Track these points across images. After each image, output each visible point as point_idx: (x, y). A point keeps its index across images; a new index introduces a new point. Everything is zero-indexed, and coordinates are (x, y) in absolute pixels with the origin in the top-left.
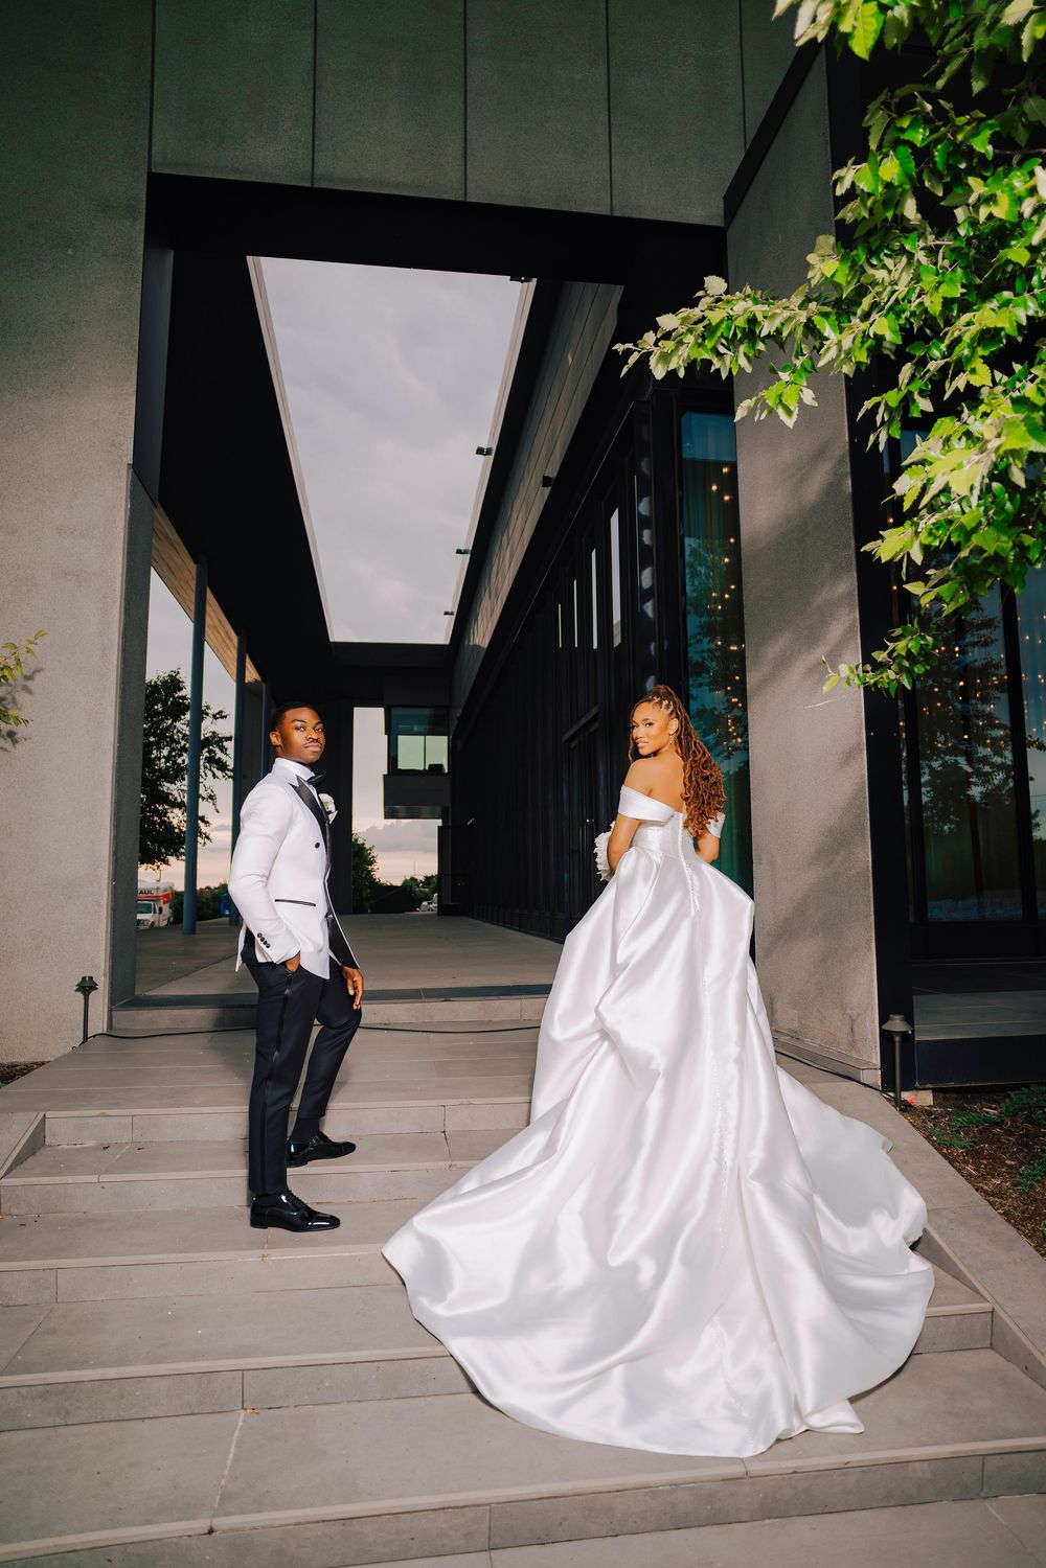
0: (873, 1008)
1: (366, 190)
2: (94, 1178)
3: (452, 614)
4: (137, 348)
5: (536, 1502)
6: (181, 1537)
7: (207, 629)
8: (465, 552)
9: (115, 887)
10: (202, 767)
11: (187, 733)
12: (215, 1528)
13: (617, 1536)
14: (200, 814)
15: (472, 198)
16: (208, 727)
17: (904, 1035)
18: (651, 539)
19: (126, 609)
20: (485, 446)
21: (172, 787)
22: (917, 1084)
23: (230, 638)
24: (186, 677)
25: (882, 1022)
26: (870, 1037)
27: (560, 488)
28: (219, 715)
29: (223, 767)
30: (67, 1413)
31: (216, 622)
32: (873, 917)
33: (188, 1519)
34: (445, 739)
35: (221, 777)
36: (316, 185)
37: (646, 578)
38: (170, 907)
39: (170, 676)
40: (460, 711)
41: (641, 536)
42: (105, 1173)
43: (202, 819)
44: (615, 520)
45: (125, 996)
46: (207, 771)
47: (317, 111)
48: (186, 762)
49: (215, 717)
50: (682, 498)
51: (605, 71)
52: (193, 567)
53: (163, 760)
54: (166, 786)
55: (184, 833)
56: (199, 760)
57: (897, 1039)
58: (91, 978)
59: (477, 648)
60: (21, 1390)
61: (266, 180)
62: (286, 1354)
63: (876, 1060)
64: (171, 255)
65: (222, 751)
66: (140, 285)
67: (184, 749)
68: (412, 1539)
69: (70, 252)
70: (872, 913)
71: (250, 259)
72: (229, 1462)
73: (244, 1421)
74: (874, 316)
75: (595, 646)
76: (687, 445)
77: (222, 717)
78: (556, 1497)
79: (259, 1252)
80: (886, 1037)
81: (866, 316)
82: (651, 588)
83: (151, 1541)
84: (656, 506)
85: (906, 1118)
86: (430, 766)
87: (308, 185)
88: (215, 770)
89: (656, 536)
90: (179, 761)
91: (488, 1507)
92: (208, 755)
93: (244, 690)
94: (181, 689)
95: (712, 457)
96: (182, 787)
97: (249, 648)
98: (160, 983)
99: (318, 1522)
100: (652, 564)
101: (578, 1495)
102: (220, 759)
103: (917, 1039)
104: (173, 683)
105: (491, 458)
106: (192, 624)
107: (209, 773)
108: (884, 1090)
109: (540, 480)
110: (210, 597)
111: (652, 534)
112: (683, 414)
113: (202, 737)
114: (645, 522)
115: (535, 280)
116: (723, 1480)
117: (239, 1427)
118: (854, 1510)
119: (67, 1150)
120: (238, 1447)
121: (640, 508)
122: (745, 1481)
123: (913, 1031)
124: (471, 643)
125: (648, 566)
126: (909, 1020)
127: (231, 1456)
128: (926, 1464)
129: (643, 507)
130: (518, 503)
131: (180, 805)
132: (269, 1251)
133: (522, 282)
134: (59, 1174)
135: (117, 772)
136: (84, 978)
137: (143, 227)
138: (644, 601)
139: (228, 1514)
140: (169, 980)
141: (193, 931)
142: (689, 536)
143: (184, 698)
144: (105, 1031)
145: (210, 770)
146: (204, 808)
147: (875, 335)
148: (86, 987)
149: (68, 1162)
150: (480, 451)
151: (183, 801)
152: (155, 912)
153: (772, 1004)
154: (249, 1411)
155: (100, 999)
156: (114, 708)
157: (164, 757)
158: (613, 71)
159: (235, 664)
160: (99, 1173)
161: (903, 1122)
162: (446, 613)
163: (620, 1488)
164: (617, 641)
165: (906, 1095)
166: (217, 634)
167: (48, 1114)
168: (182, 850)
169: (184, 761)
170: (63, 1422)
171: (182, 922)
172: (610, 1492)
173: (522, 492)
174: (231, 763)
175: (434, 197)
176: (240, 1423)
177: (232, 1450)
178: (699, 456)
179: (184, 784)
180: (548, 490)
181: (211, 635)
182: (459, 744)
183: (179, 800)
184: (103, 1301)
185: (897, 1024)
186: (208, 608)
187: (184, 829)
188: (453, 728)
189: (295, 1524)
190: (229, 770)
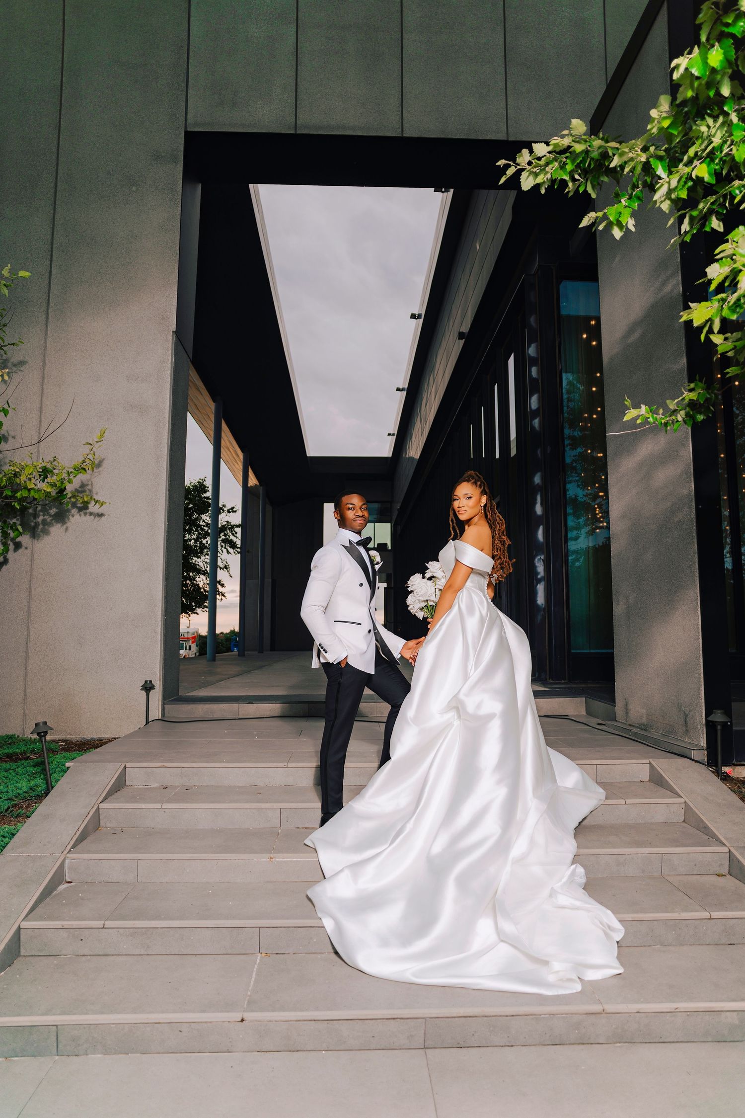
0: (701, 706)
1: (332, 133)
2: (159, 806)
3: (393, 434)
4: (178, 251)
5: (456, 1019)
6: (223, 1022)
7: (222, 450)
8: (403, 390)
9: (166, 620)
10: (219, 546)
11: (210, 522)
12: (245, 1019)
13: (512, 1046)
14: (218, 580)
15: (407, 134)
16: (223, 519)
17: (724, 725)
18: (538, 374)
19: (172, 430)
20: (417, 313)
21: (199, 560)
22: (735, 762)
23: (238, 455)
24: (209, 483)
25: (707, 715)
26: (699, 727)
27: (470, 339)
28: (232, 510)
29: (233, 545)
30: (148, 947)
31: (228, 444)
32: (701, 640)
33: (228, 1012)
34: (389, 525)
35: (232, 553)
36: (299, 132)
37: (534, 402)
38: (197, 646)
39: (199, 482)
40: (400, 504)
41: (530, 372)
42: (165, 803)
43: (219, 582)
44: (511, 362)
45: (172, 695)
46: (223, 549)
47: (298, 80)
48: (209, 542)
49: (229, 512)
50: (560, 344)
51: (502, 35)
52: (212, 405)
53: (193, 541)
54: (195, 560)
55: (208, 592)
56: (218, 541)
57: (719, 727)
58: (151, 681)
59: (412, 459)
60: (120, 930)
61: (264, 131)
62: (288, 919)
63: (703, 743)
64: (200, 186)
65: (233, 535)
66: (179, 208)
67: (207, 534)
68: (373, 1037)
69: (134, 188)
70: (700, 637)
71: (251, 186)
72: (252, 983)
73: (260, 960)
74: (696, 162)
75: (497, 456)
76: (563, 304)
77: (233, 512)
78: (470, 1017)
79: (268, 855)
80: (710, 726)
81: (690, 162)
82: (538, 409)
83: (206, 1022)
84: (541, 350)
85: (726, 785)
86: (378, 544)
87: (292, 132)
88: (228, 548)
89: (541, 372)
90: (204, 542)
91: (424, 1020)
92: (224, 537)
93: (247, 492)
94: (206, 492)
95: (582, 313)
96: (206, 560)
97: (250, 463)
98: (194, 689)
99: (311, 1020)
100: (539, 392)
101: (486, 1016)
102: (232, 540)
103: (734, 728)
104: (201, 488)
105: (421, 321)
106: (212, 446)
107: (225, 550)
108: (709, 765)
109: (456, 335)
110: (224, 426)
111: (538, 371)
112: (561, 282)
113: (220, 526)
114: (533, 361)
115: (452, 190)
116: (586, 1014)
117: (257, 963)
118: (681, 1042)
119: (140, 788)
120: (257, 975)
121: (529, 352)
122: (602, 1015)
123: (731, 722)
124: (407, 456)
125: (536, 394)
126: (728, 713)
127: (253, 979)
128: (735, 1013)
129: (532, 351)
130: (441, 352)
131: (204, 573)
132: (275, 855)
133: (443, 192)
134: (136, 802)
135: (167, 542)
136: (146, 682)
137: (182, 169)
138: (533, 418)
139: (252, 1011)
140: (200, 687)
141: (214, 660)
142: (566, 372)
143: (208, 498)
144: (160, 718)
145: (225, 548)
146: (221, 575)
147: (697, 176)
148: (148, 687)
149: (142, 795)
150: (413, 316)
151: (206, 570)
152: (186, 649)
153: (626, 705)
154: (263, 955)
155: (157, 695)
156: (164, 498)
157: (194, 539)
158: (508, 35)
159: (241, 473)
160: (162, 803)
161: (724, 787)
162: (389, 434)
163: (514, 1014)
164: (513, 452)
165: (726, 769)
166: (228, 452)
167: (128, 765)
168: (206, 604)
169: (207, 542)
170: (146, 953)
171: (206, 654)
172: (507, 1016)
173: (444, 344)
174: (239, 543)
175: (380, 135)
176: (258, 961)
177: (254, 976)
178: (573, 313)
179: (208, 559)
180: (462, 342)
181: (225, 453)
182: (399, 528)
183: (204, 569)
184: (167, 882)
185: (718, 717)
186: (223, 434)
187: (207, 589)
188: (394, 518)
189: (297, 1021)
190: (238, 548)
